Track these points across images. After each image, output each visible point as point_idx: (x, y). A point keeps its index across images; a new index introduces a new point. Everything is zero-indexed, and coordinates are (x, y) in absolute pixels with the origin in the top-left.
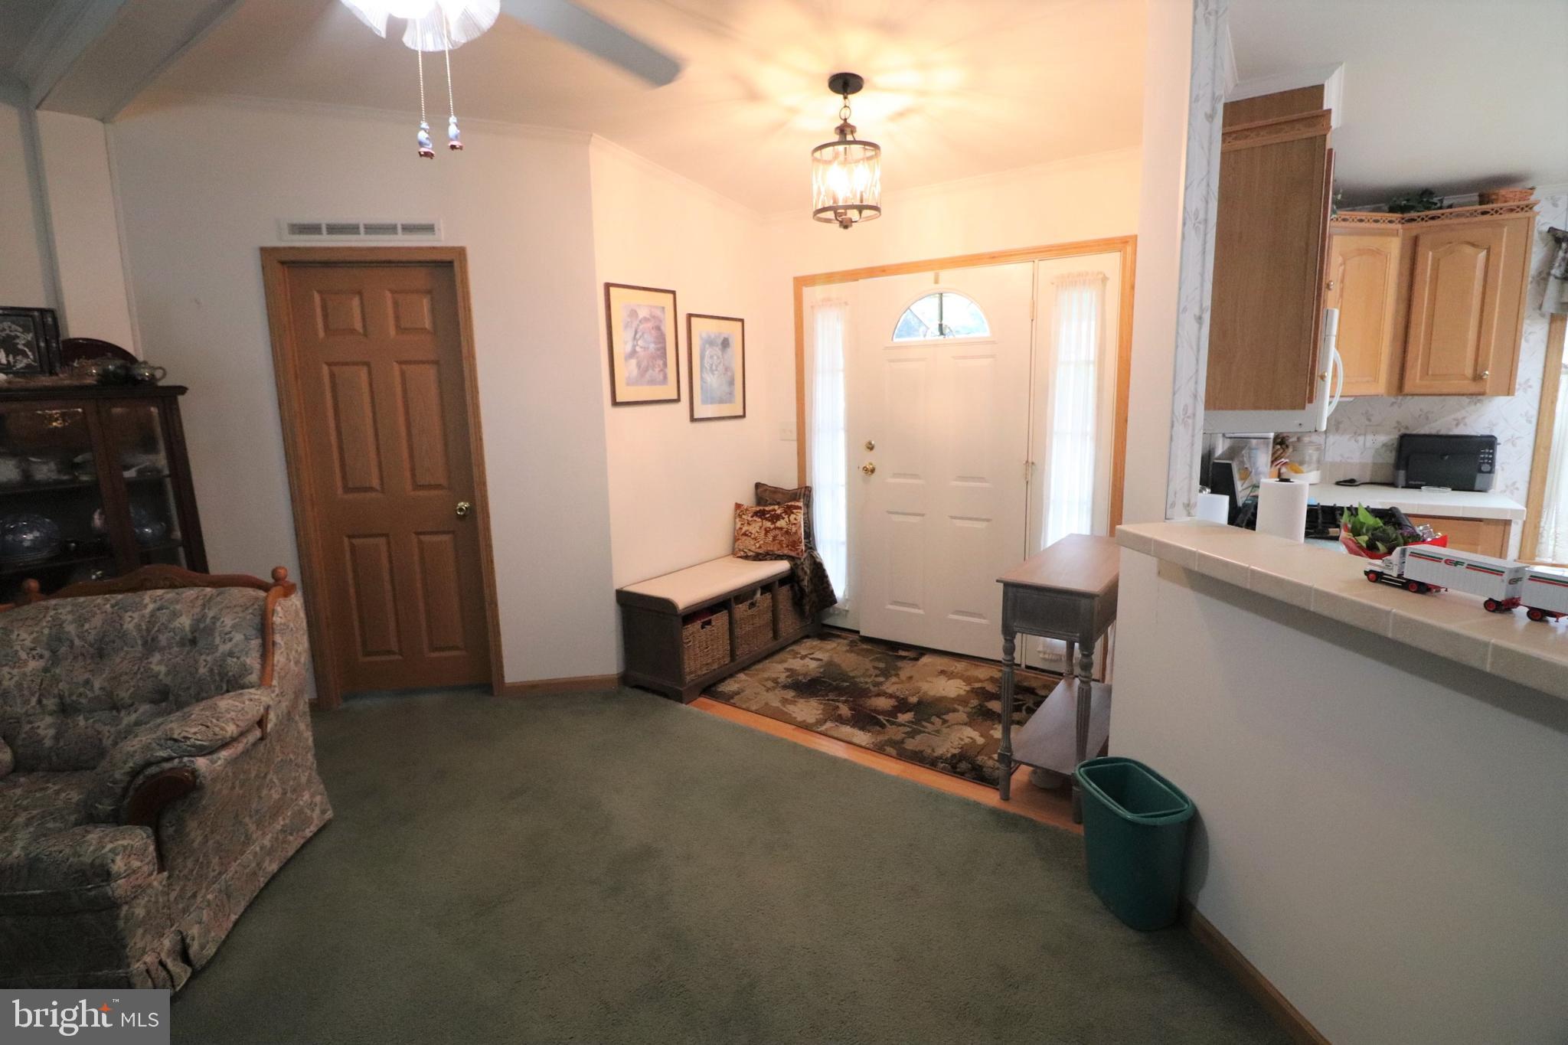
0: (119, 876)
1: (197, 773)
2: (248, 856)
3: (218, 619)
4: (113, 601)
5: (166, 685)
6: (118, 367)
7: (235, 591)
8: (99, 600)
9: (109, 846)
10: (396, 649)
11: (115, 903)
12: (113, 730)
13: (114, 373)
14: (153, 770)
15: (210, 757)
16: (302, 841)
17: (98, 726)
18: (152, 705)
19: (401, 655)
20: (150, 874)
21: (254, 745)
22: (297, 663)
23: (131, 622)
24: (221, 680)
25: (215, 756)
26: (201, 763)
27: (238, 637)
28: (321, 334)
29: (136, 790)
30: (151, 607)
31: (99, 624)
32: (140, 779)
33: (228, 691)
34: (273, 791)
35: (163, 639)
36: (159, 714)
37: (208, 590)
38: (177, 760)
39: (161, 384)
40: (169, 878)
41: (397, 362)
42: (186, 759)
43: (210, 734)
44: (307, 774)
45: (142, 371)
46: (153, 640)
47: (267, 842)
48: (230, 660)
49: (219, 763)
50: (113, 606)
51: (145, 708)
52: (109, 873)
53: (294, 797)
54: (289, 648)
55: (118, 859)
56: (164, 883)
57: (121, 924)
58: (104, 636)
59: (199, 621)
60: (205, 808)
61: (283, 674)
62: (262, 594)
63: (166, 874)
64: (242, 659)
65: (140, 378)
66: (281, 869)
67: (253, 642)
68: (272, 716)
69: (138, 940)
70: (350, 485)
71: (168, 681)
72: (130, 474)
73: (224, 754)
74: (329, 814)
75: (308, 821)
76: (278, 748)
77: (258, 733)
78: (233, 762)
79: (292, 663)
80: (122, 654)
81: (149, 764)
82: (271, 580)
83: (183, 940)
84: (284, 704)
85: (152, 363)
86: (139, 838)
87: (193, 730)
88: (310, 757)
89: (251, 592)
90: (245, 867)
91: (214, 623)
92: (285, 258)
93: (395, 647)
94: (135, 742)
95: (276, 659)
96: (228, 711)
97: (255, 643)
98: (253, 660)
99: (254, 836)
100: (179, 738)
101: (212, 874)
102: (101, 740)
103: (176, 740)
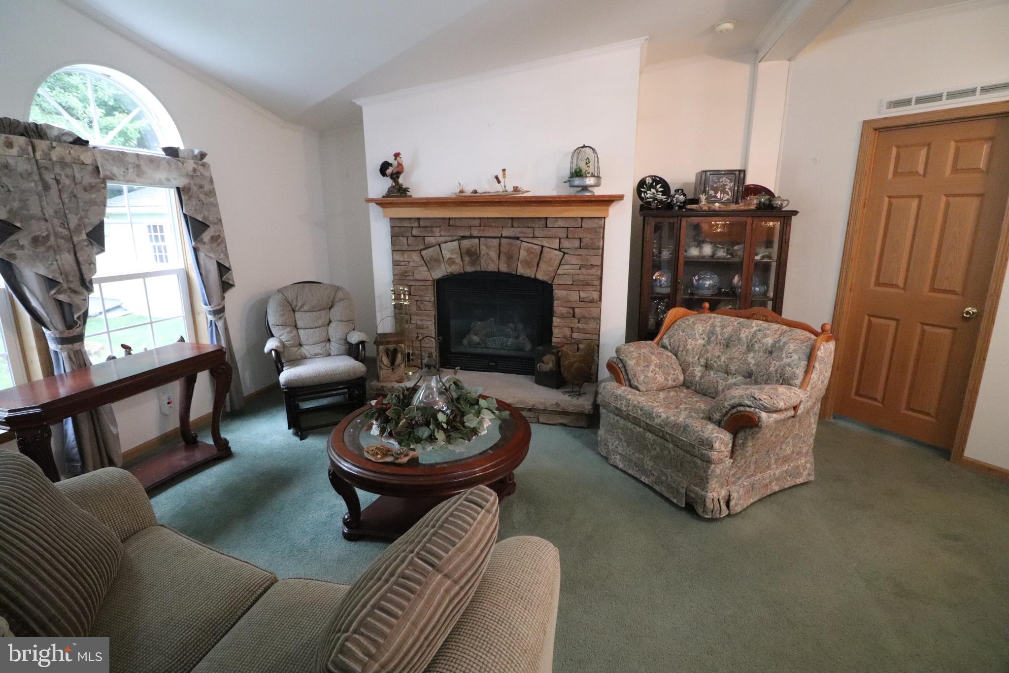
0: (715, 450)
1: (760, 419)
2: (766, 475)
3: (787, 344)
4: (738, 321)
5: (752, 370)
6: (766, 200)
7: (799, 331)
8: (733, 319)
9: (715, 435)
10: (880, 398)
11: (710, 461)
12: (724, 383)
13: (764, 203)
14: (741, 408)
15: (768, 414)
16: (794, 484)
17: (718, 378)
18: (744, 379)
19: (883, 403)
20: (727, 457)
21: (789, 418)
22: (822, 382)
23: (744, 334)
24: (781, 377)
25: (771, 415)
26: (764, 415)
27: (795, 357)
28: (890, 176)
29: (732, 415)
30: (755, 329)
31: (730, 331)
32: (734, 411)
33: (782, 384)
34: (788, 448)
35: (757, 346)
36: (745, 384)
37: (785, 327)
38: (753, 409)
39: (784, 209)
40: (733, 463)
41: (944, 195)
42: (757, 410)
43: (772, 403)
44: (807, 448)
45: (777, 202)
46: (752, 345)
47: (777, 472)
48: (788, 368)
49: (772, 419)
50: (738, 324)
51: (740, 378)
52: (712, 446)
53: (797, 457)
54: (821, 372)
55: (718, 442)
56: (730, 464)
57: (710, 472)
58: (730, 337)
59: (776, 342)
60: (758, 439)
61: (814, 386)
62: (813, 337)
63: (732, 460)
64: (794, 370)
65: (775, 206)
66: (779, 491)
67: (802, 362)
68: (802, 407)
69: (713, 484)
70: (881, 281)
71: (754, 368)
72: (758, 258)
73: (775, 416)
74: (812, 478)
75: (799, 474)
76: (797, 426)
77: (792, 413)
78: (777, 422)
79: (820, 382)
80: (737, 348)
81: (740, 405)
82: (819, 330)
83: (729, 496)
84: (810, 403)
85: (782, 197)
86: (727, 437)
87: (766, 397)
88: (811, 440)
89: (808, 334)
90: (764, 479)
91: (784, 346)
92: (876, 126)
93: (879, 397)
94: (737, 391)
95: (812, 376)
96: (782, 394)
97: (804, 363)
98: (800, 372)
99: (773, 466)
100: (757, 398)
101: (749, 473)
102: (718, 386)
103: (755, 399)
